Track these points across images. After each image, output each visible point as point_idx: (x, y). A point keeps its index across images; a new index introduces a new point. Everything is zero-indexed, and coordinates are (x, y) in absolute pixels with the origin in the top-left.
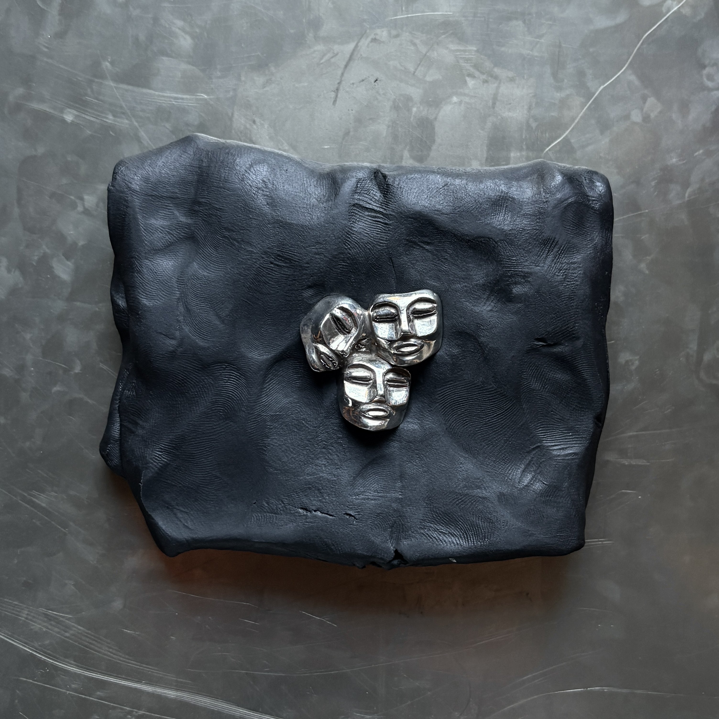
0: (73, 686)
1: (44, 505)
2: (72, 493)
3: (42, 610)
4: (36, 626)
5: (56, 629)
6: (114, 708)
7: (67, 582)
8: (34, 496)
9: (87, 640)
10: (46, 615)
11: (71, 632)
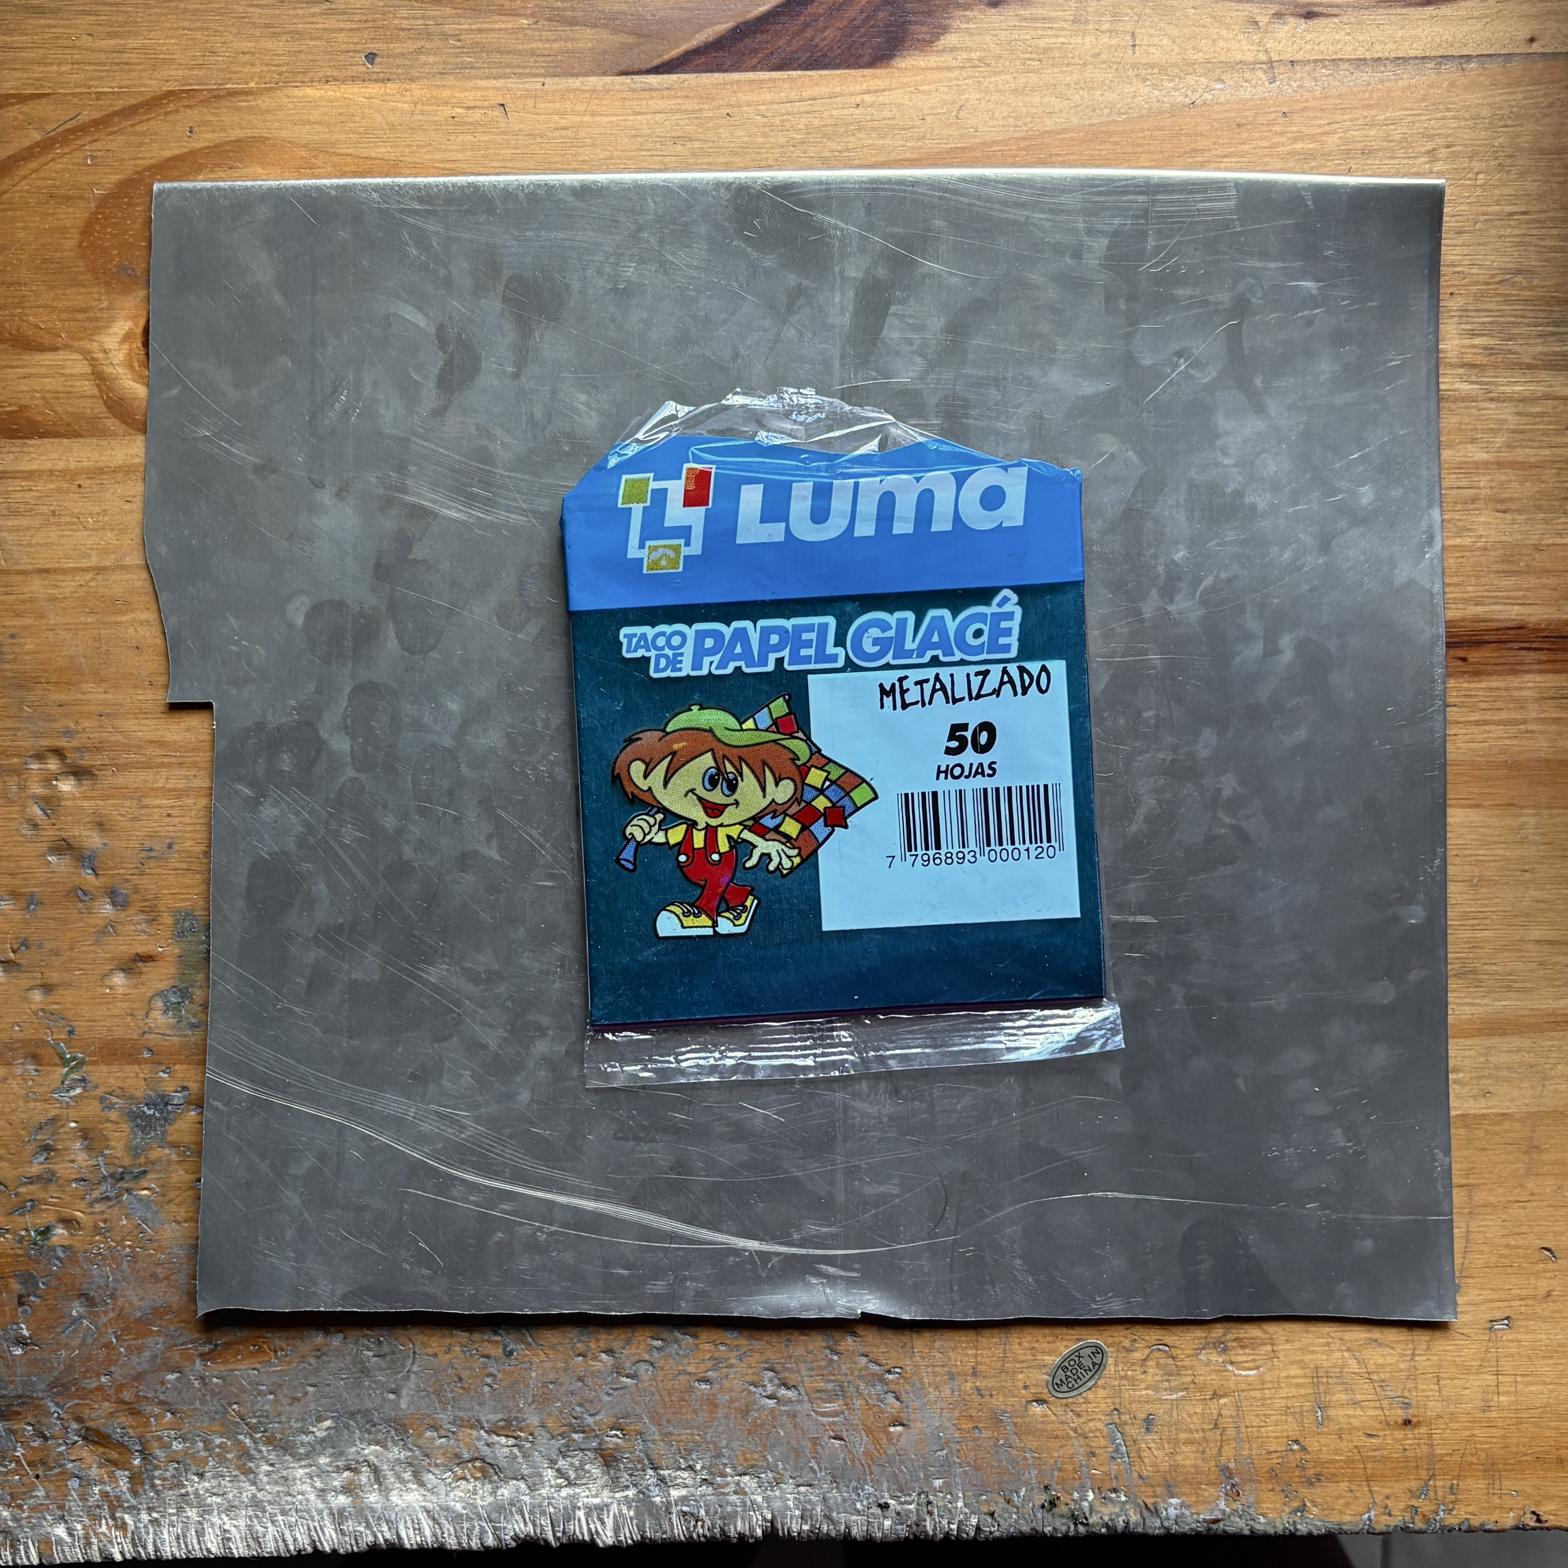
0: (472, 1198)
1: (433, 980)
2: (467, 965)
3: (433, 1107)
4: (425, 1127)
5: (450, 1130)
6: (521, 1224)
7: (462, 1072)
8: (422, 970)
9: (488, 1142)
10: (438, 1114)
11: (468, 1133)
